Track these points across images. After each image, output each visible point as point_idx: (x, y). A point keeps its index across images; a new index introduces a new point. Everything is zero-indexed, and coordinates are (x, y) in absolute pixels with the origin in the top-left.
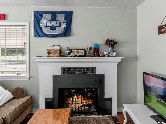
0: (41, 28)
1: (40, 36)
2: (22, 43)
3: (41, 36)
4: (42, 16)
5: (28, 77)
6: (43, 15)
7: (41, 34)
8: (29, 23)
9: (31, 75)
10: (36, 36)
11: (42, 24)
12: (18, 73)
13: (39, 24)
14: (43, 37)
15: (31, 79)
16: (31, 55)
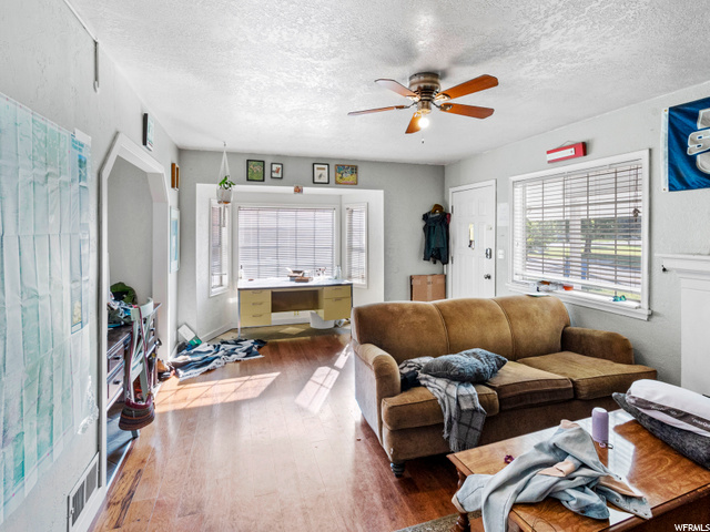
0: (692, 160)
1: (687, 186)
2: (628, 210)
3: (690, 184)
4: (695, 117)
5: (647, 312)
6: (702, 112)
7: (691, 177)
8: (650, 150)
9: (655, 309)
10: (672, 188)
11: (695, 142)
12: (619, 294)
13: (684, 147)
14: (699, 187)
15: (654, 319)
16: (655, 247)
